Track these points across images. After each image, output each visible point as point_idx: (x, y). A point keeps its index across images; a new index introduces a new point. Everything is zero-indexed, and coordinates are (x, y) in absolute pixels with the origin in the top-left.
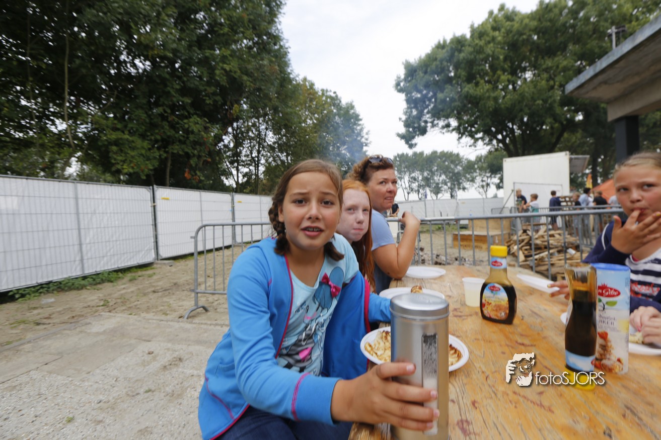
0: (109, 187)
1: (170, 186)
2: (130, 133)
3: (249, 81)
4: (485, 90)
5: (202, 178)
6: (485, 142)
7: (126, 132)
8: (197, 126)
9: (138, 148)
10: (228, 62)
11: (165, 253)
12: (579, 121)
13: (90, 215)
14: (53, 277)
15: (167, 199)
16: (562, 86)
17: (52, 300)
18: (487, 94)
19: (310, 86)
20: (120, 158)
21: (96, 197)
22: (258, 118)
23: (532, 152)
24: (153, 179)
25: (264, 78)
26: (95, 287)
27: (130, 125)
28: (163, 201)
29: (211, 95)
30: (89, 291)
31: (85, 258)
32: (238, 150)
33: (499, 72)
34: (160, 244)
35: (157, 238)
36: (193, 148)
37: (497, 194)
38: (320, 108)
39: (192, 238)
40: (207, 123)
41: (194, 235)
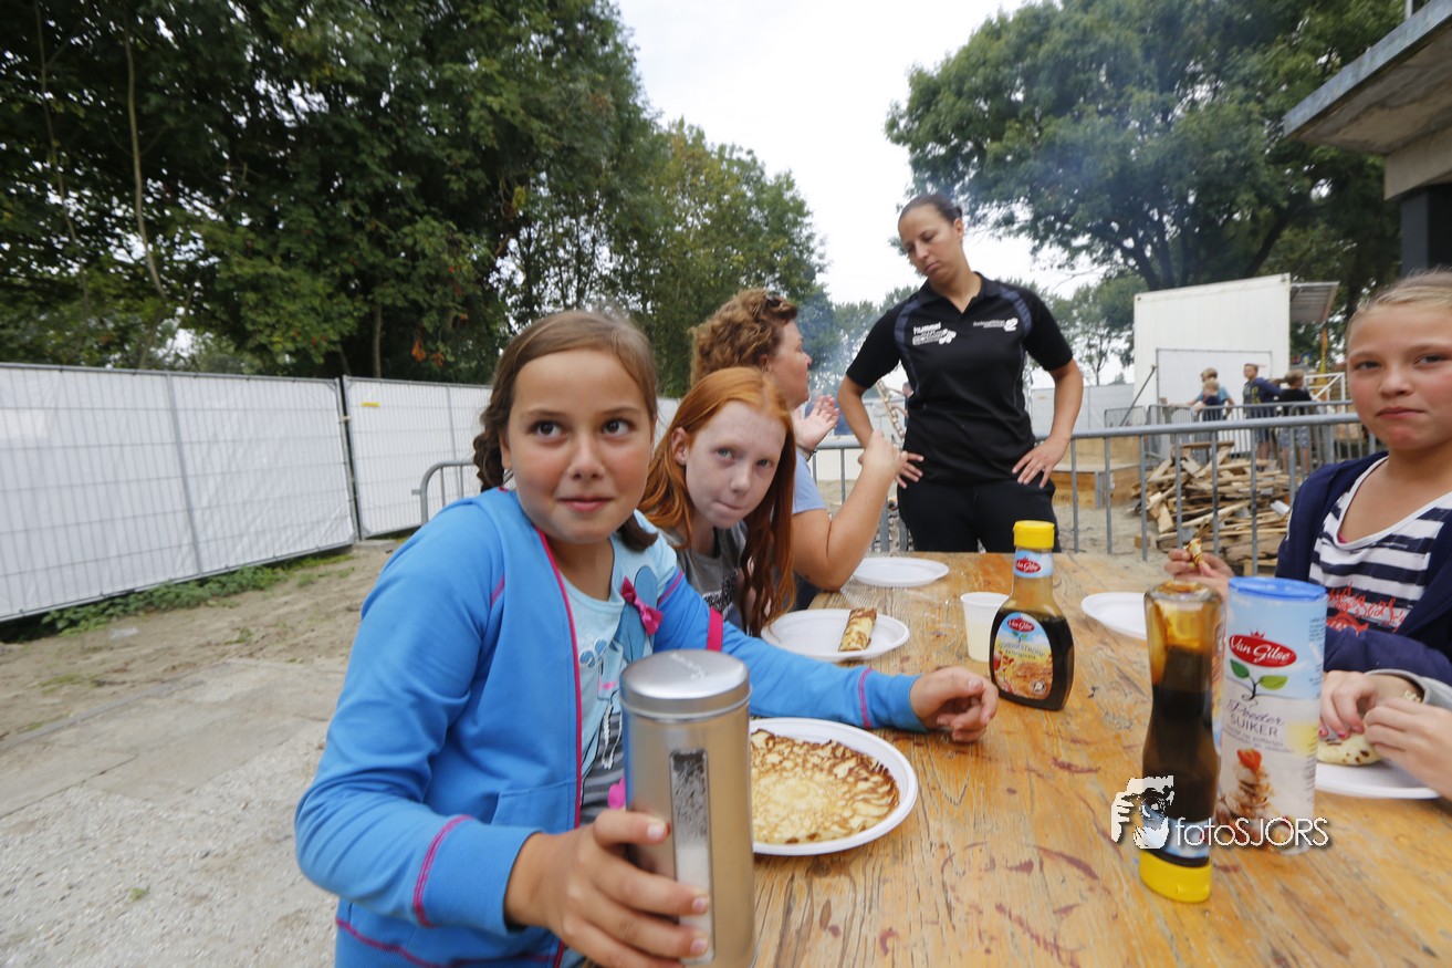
0: (245, 382)
1: (383, 376)
2: (288, 259)
3: (546, 131)
4: (1098, 129)
5: (451, 359)
6: (1094, 256)
7: (277, 260)
8: (433, 240)
9: (304, 296)
10: (496, 91)
11: (375, 523)
12: (1320, 199)
13: (205, 447)
14: (134, 581)
15: (375, 406)
16: (1278, 115)
17: (133, 631)
18: (1102, 139)
19: (694, 139)
20: (262, 319)
21: (216, 405)
22: (574, 215)
23: (1207, 277)
24: (344, 361)
25: (579, 124)
26: (226, 601)
27: (284, 245)
28: (366, 409)
29: (462, 170)
30: (211, 611)
31: (202, 538)
32: (535, 291)
33: (1130, 89)
34: (363, 504)
35: (355, 492)
36: (427, 290)
37: (1122, 376)
38: (716, 189)
39: (414, 492)
40: (454, 231)
41: (418, 487)
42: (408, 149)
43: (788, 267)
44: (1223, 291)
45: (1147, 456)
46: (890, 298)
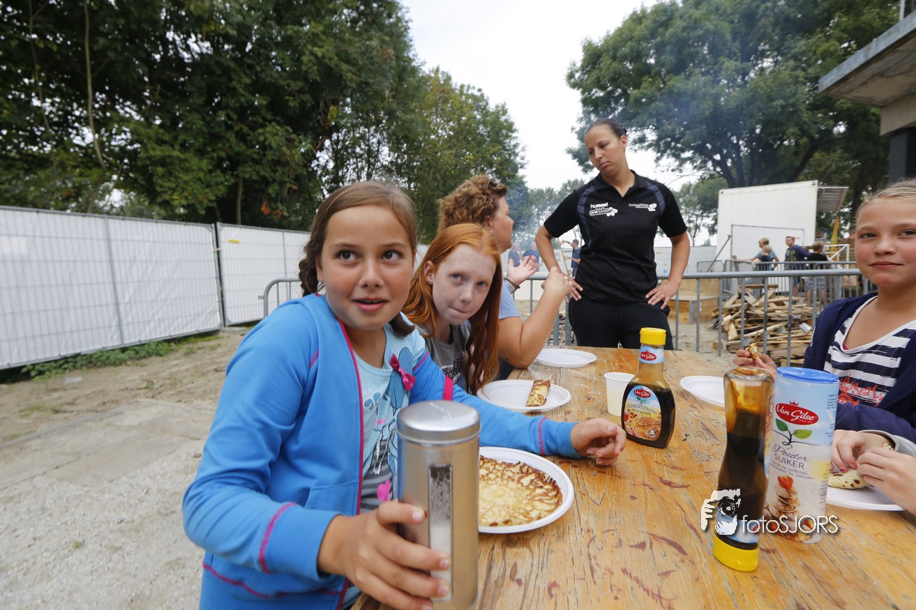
0: (154, 224)
1: (243, 224)
2: (184, 147)
3: (351, 71)
4: (701, 84)
5: (286, 214)
6: (695, 164)
7: (177, 147)
8: (277, 138)
9: (193, 170)
10: (320, 44)
11: (234, 316)
12: (839, 133)
13: (128, 264)
14: (81, 347)
15: (237, 242)
16: (815, 80)
17: (79, 379)
18: (703, 90)
19: (445, 81)
20: (167, 184)
21: (136, 238)
22: (366, 126)
23: (765, 180)
24: (218, 213)
25: (372, 68)
26: (138, 362)
27: (182, 137)
28: (231, 244)
29: (296, 94)
30: (129, 368)
31: (124, 322)
32: (340, 173)
33: (722, 59)
34: (227, 304)
35: (222, 296)
36: (272, 170)
37: (709, 241)
38: (457, 113)
39: (260, 297)
40: (290, 133)
41: (262, 294)
42: (263, 79)
43: (501, 164)
44: (775, 190)
45: (723, 292)
46: (565, 186)
